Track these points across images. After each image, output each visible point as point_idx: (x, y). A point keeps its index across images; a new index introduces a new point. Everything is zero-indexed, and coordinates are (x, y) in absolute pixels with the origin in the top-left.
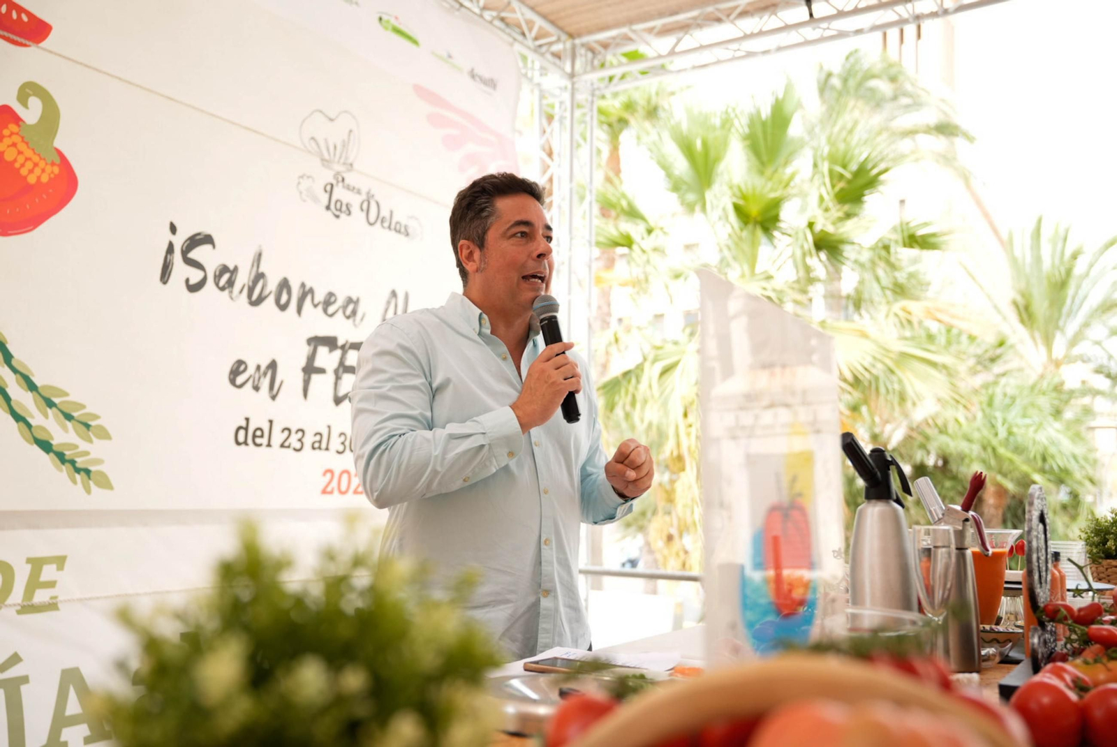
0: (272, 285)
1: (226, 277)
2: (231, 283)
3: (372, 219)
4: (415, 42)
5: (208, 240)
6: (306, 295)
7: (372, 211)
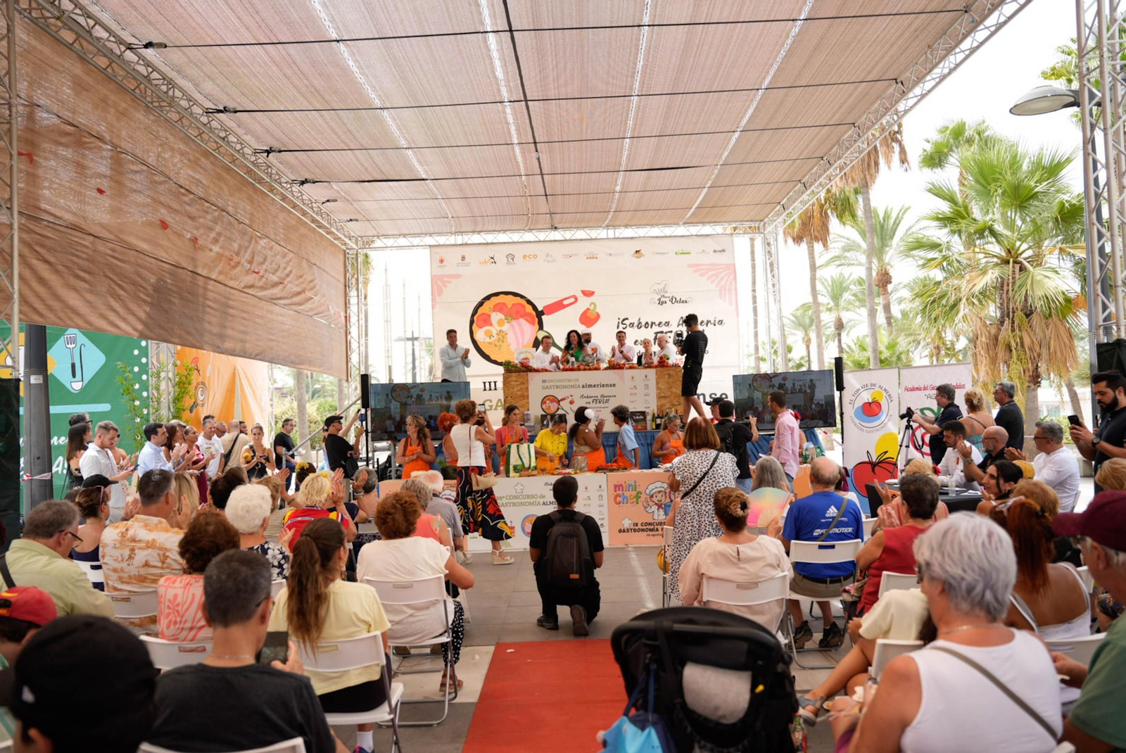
0: (643, 324)
1: (632, 325)
3: (673, 302)
4: (689, 253)
5: (627, 319)
6: (653, 323)
7: (674, 300)
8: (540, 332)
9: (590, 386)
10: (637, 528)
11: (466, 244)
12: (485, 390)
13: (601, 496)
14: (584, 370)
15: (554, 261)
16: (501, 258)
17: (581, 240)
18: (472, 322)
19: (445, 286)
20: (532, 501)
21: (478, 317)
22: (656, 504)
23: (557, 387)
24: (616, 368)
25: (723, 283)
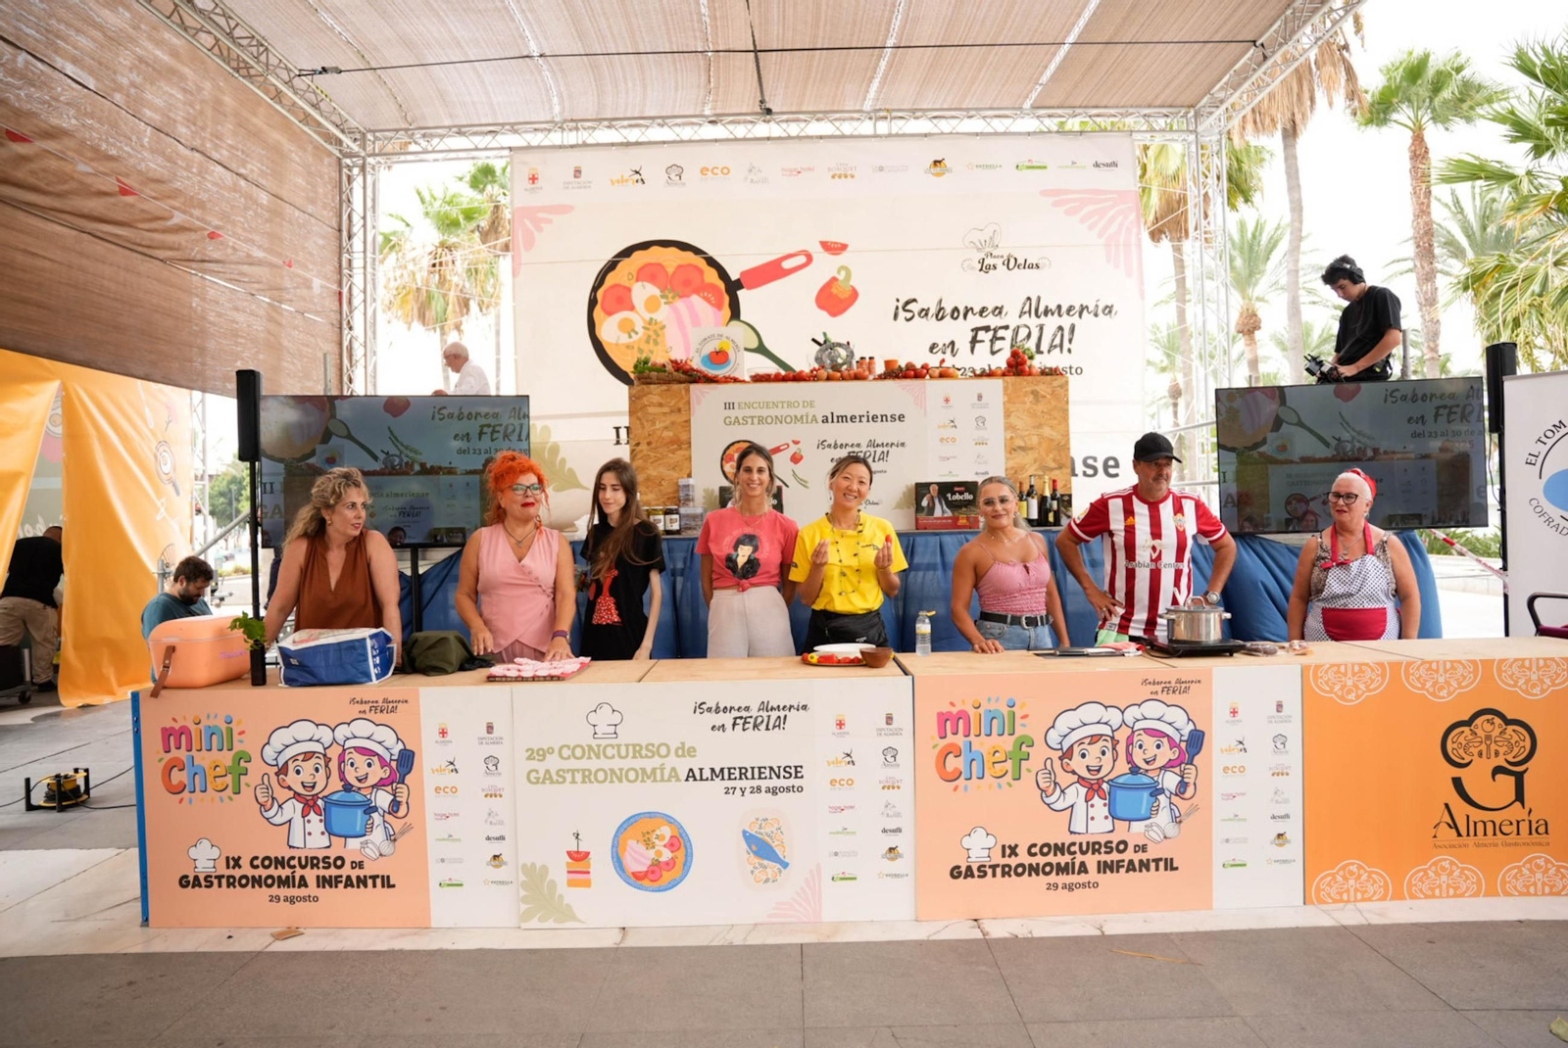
0: (948, 311)
1: (925, 312)
2: (926, 315)
3: (1011, 266)
4: (1045, 167)
5: (915, 300)
6: (968, 310)
7: (1012, 263)
8: (734, 323)
9: (842, 419)
10: (1013, 861)
11: (585, 145)
12: (618, 443)
13: (891, 752)
14: (829, 379)
15: (765, 181)
16: (654, 172)
17: (821, 137)
18: (593, 303)
19: (540, 230)
20: (649, 764)
21: (605, 292)
22: (1081, 780)
23: (761, 420)
24: (906, 377)
25: (1114, 228)
